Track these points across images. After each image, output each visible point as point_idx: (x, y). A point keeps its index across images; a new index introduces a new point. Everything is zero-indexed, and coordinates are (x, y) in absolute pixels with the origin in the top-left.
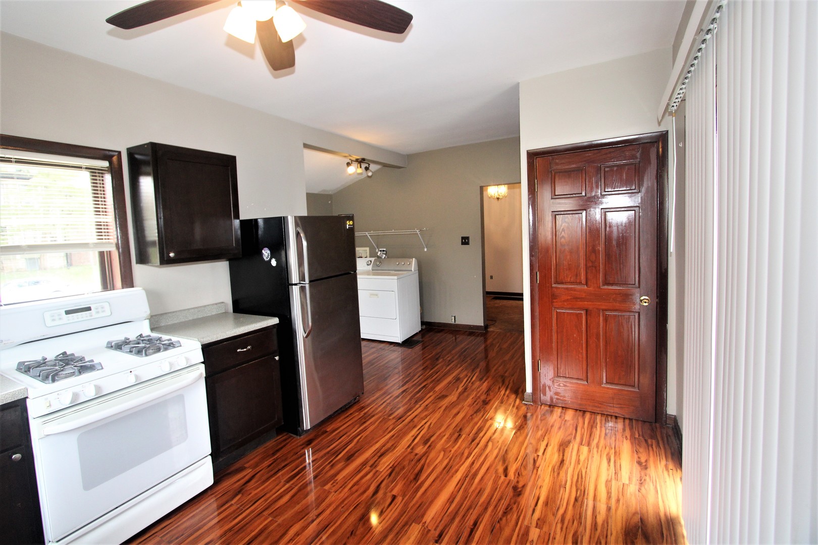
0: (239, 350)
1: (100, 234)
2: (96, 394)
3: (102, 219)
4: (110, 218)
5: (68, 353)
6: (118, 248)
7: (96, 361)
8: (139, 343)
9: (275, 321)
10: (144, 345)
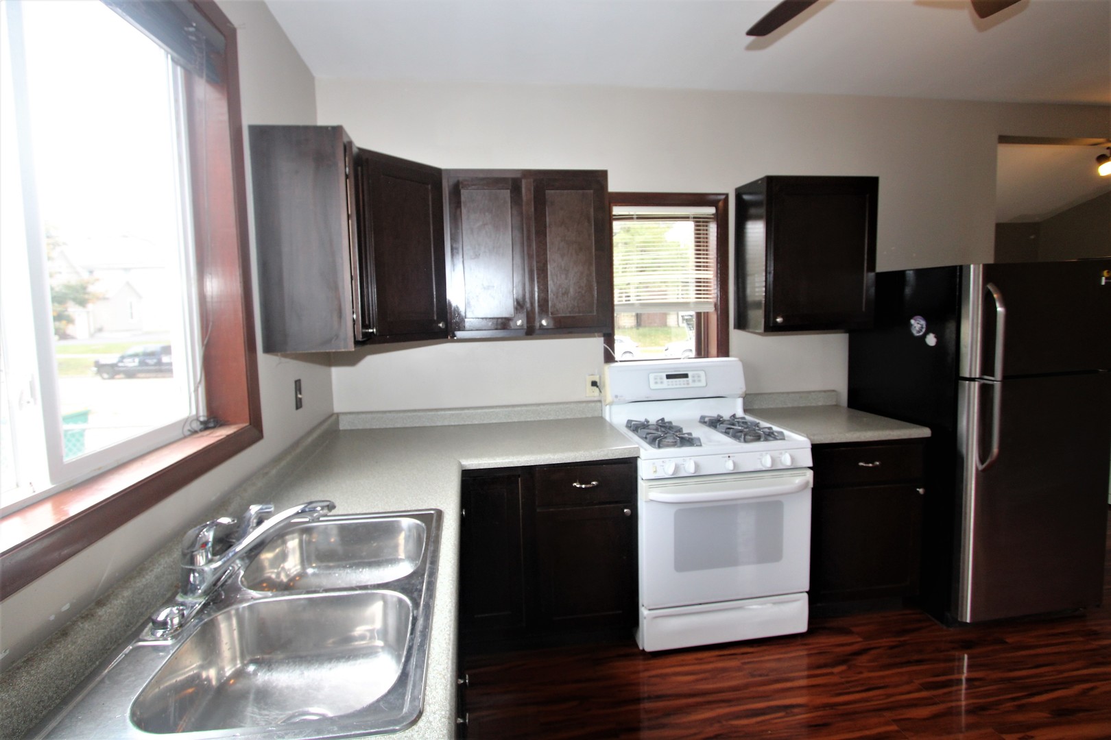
0: (861, 464)
1: (698, 292)
2: (695, 473)
3: (703, 275)
4: (711, 275)
5: (666, 420)
6: (716, 309)
7: (694, 435)
8: (733, 424)
9: (925, 432)
10: (740, 428)
